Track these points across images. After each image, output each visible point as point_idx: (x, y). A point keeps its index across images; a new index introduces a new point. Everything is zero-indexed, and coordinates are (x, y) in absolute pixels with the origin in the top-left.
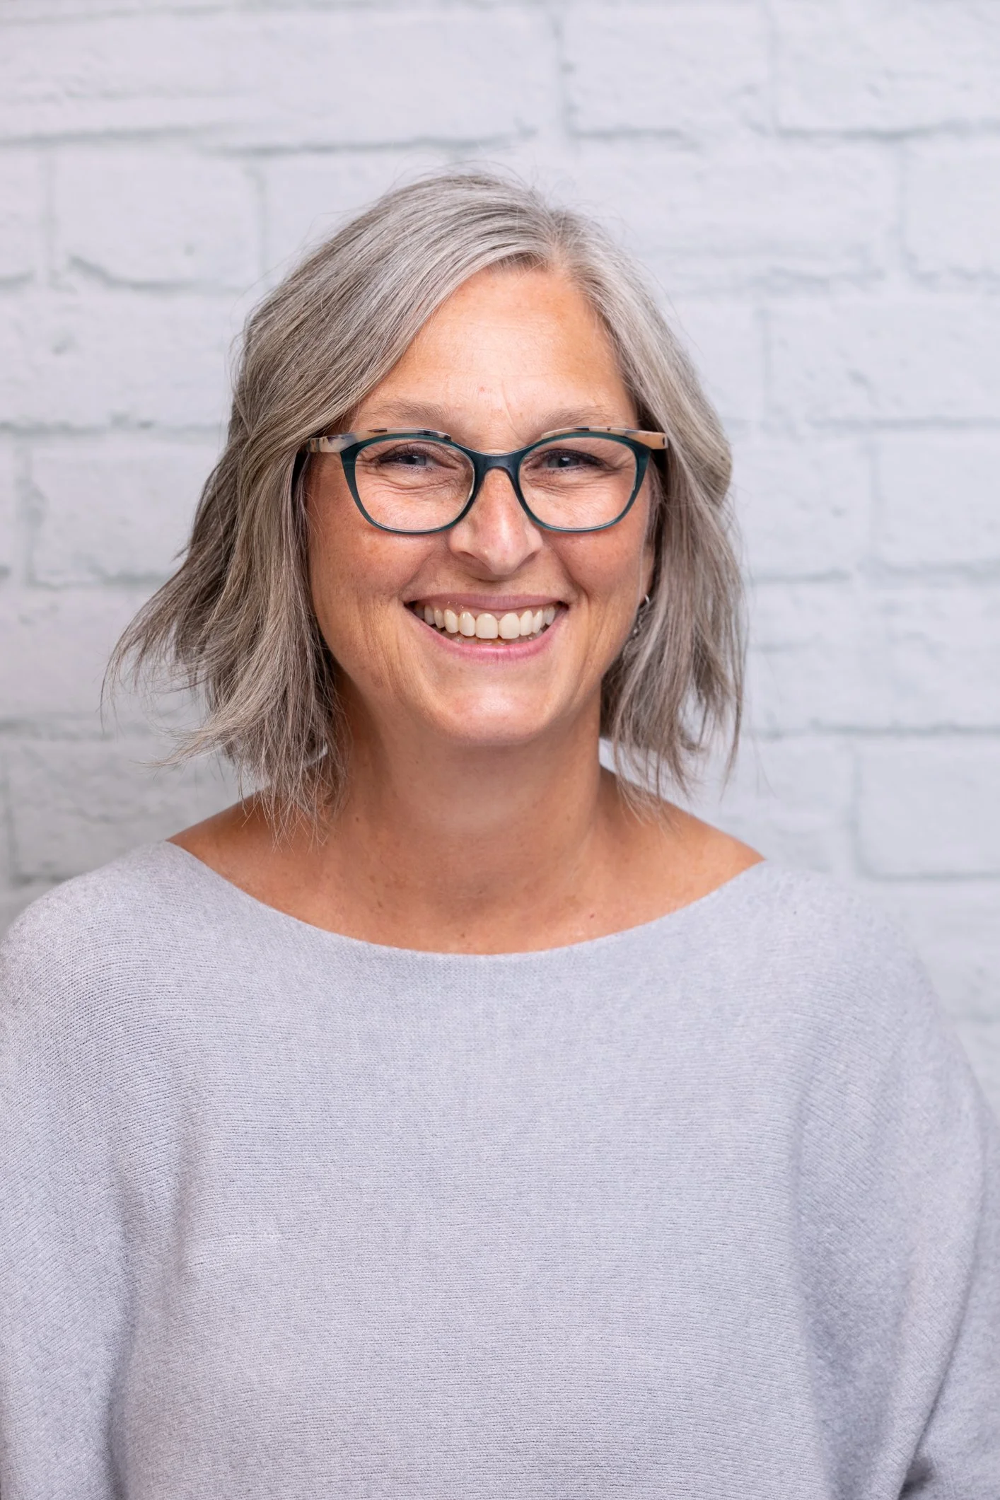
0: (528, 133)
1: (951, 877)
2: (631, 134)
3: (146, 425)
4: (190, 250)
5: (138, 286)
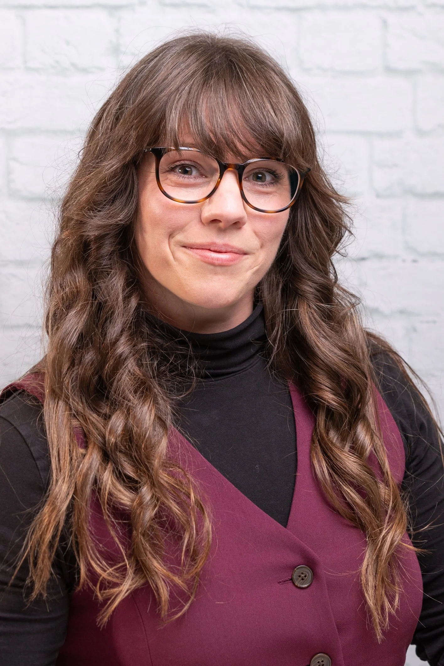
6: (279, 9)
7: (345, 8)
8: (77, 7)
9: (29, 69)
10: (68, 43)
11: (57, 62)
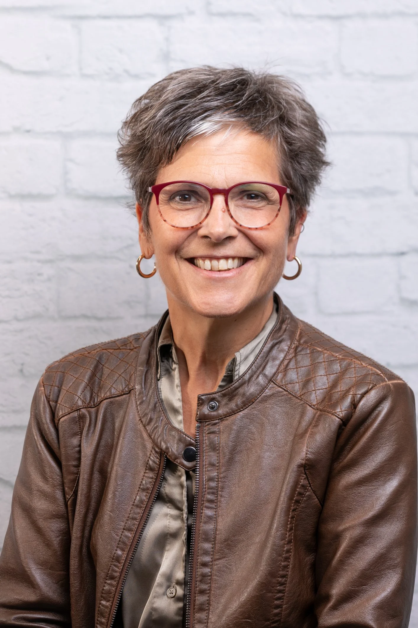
0: (191, 13)
1: (353, 313)
2: (233, 14)
3: (28, 131)
4: (48, 58)
5: (26, 73)
6: (321, 17)
7: (384, 16)
8: (130, 17)
9: (85, 76)
10: (121, 51)
11: (111, 69)
